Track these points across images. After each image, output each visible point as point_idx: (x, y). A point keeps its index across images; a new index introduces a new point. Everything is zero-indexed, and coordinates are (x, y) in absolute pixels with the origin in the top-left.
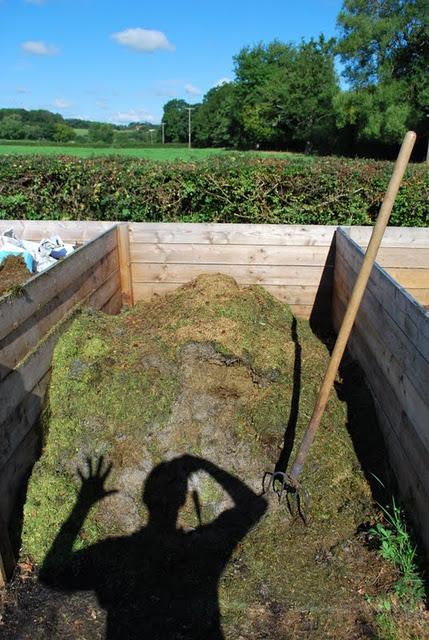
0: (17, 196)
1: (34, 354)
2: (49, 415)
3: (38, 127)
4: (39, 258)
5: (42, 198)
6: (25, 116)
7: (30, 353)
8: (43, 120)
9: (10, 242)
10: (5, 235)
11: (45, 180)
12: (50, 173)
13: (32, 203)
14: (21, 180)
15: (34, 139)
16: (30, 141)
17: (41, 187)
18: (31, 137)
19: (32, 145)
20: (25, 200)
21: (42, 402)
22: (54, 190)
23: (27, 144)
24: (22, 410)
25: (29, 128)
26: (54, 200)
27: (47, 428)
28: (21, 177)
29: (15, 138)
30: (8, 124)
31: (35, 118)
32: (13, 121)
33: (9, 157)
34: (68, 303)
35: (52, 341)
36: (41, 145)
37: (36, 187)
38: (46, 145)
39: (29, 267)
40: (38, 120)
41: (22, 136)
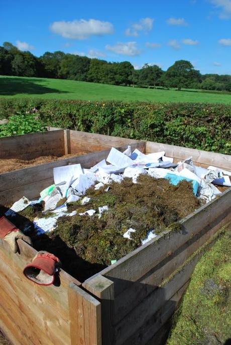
0: (202, 128)
1: (179, 272)
2: (179, 314)
3: (223, 84)
4: (203, 185)
5: (217, 130)
6: (217, 78)
7: (176, 271)
8: (227, 80)
9: (187, 168)
10: (186, 162)
11: (221, 120)
12: (224, 116)
13: (210, 133)
14: (206, 119)
15: (220, 90)
16: (217, 91)
17: (217, 124)
18: (219, 89)
19: (218, 93)
20: (206, 131)
21: (176, 305)
22: (225, 127)
23: (215, 93)
24: (158, 314)
25: (218, 85)
26: (223, 133)
27: (175, 323)
28: (207, 117)
29: (210, 89)
30: (207, 82)
31: (222, 79)
32: (211, 81)
33: (203, 104)
34: (216, 227)
35: (196, 259)
36: (223, 94)
37: (214, 123)
38: (226, 94)
39: (195, 191)
40: (224, 80)
41: (214, 89)
